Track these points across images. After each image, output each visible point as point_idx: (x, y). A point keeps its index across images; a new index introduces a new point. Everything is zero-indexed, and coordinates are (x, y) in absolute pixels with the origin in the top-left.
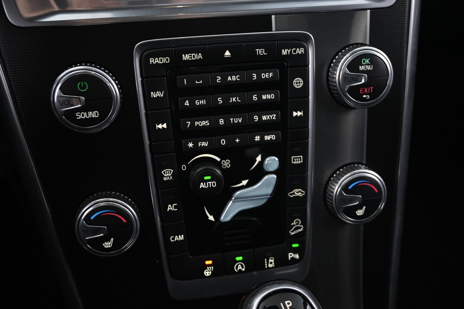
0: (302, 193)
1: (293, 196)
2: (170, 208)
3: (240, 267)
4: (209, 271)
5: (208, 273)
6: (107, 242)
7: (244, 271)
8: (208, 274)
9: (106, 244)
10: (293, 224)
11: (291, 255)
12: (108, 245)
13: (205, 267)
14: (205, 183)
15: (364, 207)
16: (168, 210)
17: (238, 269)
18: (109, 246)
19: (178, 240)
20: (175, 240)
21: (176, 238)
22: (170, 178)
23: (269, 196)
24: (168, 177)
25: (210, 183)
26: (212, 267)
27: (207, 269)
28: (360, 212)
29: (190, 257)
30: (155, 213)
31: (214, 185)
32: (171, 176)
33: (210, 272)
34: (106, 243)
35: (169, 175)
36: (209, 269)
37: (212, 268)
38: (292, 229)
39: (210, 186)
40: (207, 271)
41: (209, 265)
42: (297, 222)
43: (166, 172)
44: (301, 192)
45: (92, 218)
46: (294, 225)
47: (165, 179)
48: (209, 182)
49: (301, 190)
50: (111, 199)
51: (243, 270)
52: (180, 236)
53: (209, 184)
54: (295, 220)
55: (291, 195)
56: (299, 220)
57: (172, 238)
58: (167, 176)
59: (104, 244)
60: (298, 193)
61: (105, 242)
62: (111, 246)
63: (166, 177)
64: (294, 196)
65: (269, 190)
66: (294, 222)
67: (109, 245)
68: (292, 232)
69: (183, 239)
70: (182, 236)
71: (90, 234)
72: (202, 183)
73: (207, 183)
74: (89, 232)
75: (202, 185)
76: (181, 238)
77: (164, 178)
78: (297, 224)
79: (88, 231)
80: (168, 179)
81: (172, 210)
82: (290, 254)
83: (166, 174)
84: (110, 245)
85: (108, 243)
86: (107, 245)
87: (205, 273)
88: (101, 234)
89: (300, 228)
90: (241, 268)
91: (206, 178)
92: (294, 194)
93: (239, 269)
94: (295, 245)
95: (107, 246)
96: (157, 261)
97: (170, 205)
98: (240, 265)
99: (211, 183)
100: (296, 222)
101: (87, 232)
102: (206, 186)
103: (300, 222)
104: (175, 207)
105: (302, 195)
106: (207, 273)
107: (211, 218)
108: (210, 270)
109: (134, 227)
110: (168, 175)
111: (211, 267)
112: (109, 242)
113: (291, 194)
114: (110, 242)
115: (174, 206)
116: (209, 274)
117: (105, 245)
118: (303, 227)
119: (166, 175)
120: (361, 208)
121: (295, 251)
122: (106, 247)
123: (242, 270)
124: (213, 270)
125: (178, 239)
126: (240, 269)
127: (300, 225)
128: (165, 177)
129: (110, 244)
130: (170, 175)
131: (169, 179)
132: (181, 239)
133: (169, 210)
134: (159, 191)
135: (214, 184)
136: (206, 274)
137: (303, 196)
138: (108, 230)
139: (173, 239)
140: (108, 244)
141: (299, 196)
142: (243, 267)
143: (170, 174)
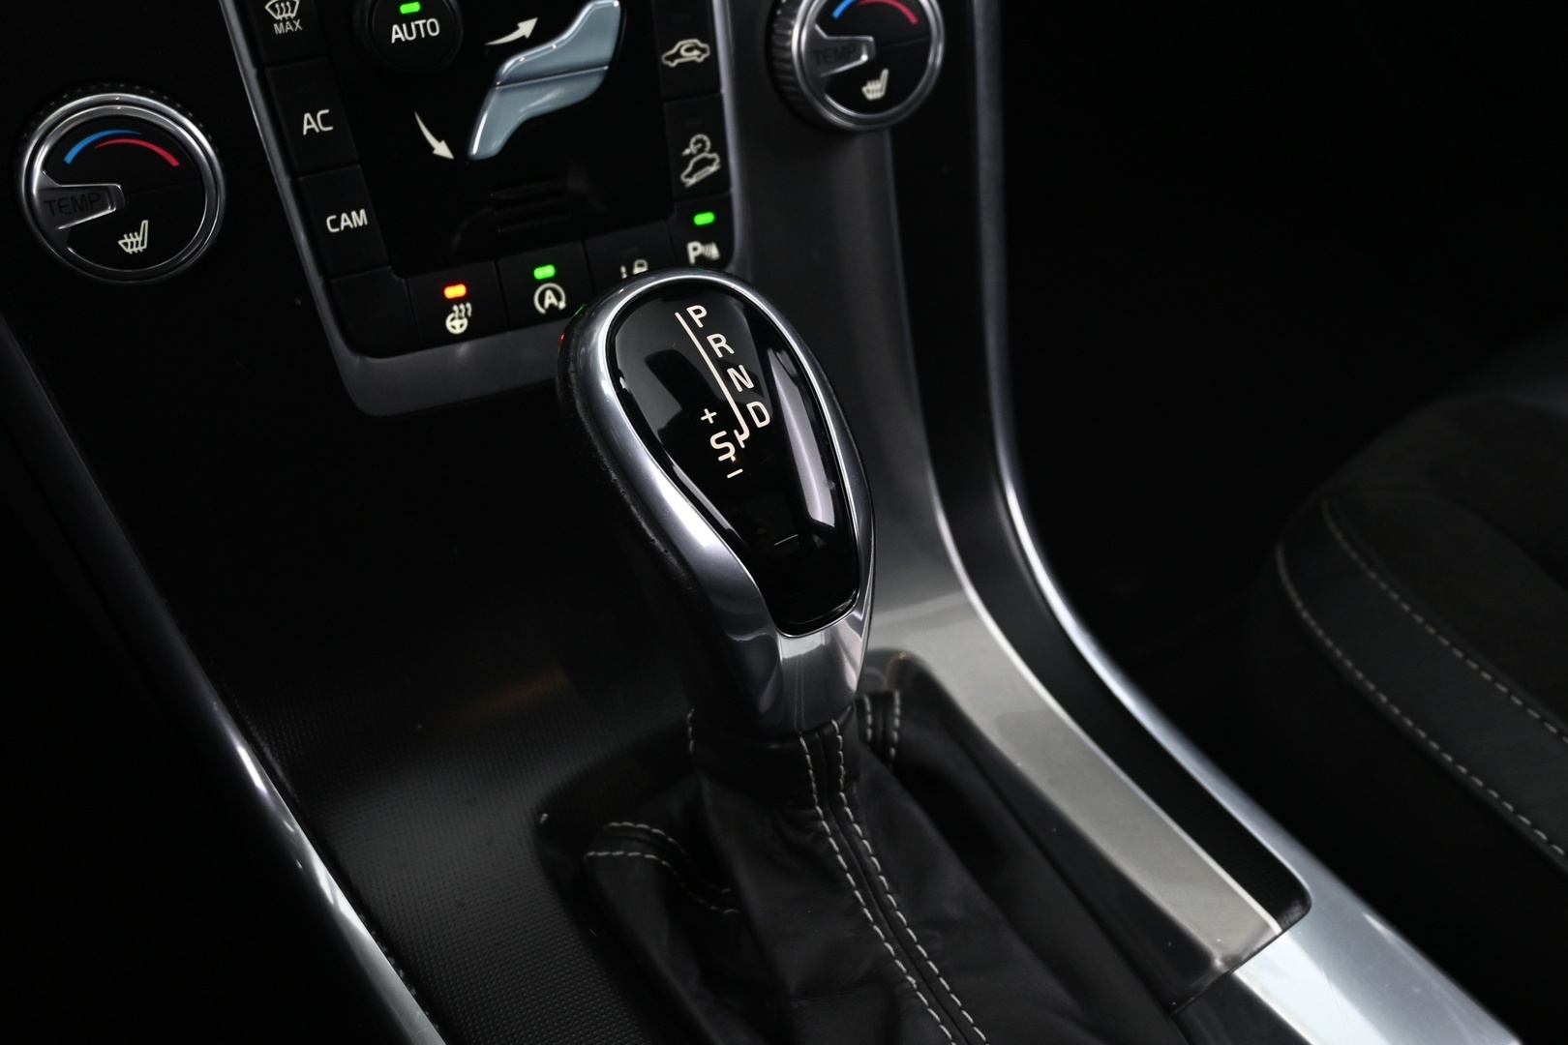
0: (703, 51)
1: (677, 62)
2: (311, 123)
3: (550, 298)
4: (460, 318)
5: (457, 323)
6: (131, 235)
7: (564, 309)
8: (458, 326)
9: (127, 240)
10: (687, 152)
11: (695, 249)
12: (134, 243)
13: (448, 305)
14: (404, 26)
15: (885, 73)
16: (305, 132)
17: (547, 305)
18: (137, 246)
19: (352, 226)
20: (342, 228)
21: (345, 221)
22: (294, 26)
23: (606, 68)
24: (288, 23)
25: (420, 23)
26: (468, 305)
27: (453, 312)
28: (874, 90)
29: (396, 278)
30: (267, 144)
31: (434, 30)
32: (296, 18)
33: (465, 322)
34: (129, 237)
35: (289, 17)
36: (460, 311)
37: (467, 310)
38: (686, 166)
39: (423, 35)
40: (453, 319)
41: (458, 301)
42: (699, 145)
43: (277, 6)
44: (696, 47)
45: (69, 158)
46: (691, 156)
47: (279, 29)
48: (417, 23)
49: (696, 41)
50: (117, 96)
51: (562, 305)
52: (354, 214)
53: (417, 26)
54: (693, 140)
55: (672, 61)
56: (705, 138)
57: (331, 221)
58: (284, 20)
59: (121, 242)
60: (688, 51)
61: (125, 236)
62: (145, 246)
63: (281, 24)
64: (679, 65)
65: (603, 49)
66: (692, 146)
67: (137, 242)
68: (690, 176)
69: (366, 223)
70: (362, 212)
71: (70, 213)
72: (395, 27)
73: (412, 24)
74: (68, 206)
75: (398, 33)
76: (359, 219)
77: (275, 25)
78: (701, 151)
79: (63, 203)
80: (287, 29)
81: (317, 130)
82: (691, 246)
83: (281, 13)
84: (142, 244)
85: (134, 237)
86: (132, 243)
87: (449, 324)
88: (105, 208)
89: (710, 162)
90: (554, 300)
91: (405, 9)
92: (678, 55)
93: (547, 303)
94: (704, 219)
95: (132, 247)
96: (299, 302)
97: (307, 116)
98: (549, 293)
99: (425, 25)
100: (696, 143)
101: (60, 207)
102: (410, 34)
103: (708, 144)
104: (325, 120)
105: (703, 57)
106: (456, 325)
107: (441, 149)
108: (463, 314)
109: (205, 181)
110: (285, 15)
111: (465, 304)
112: (136, 234)
113: (672, 58)
114: (139, 235)
115: (322, 116)
116: (461, 326)
117: (126, 244)
118: (718, 160)
119: (279, 17)
120: (876, 77)
121: (705, 235)
122: (129, 250)
123: (557, 308)
124: (472, 313)
125: (349, 223)
126: (551, 305)
127: (711, 152)
128: (278, 22)
129: (140, 239)
130: (293, 15)
131: (291, 28)
132: (361, 224)
133: (308, 130)
134: (268, 70)
135: (433, 25)
136: (454, 327)
137: (706, 59)
138: (125, 195)
139: (336, 223)
140: (134, 240)
141: (692, 63)
142: (559, 298)
143: (292, 12)
